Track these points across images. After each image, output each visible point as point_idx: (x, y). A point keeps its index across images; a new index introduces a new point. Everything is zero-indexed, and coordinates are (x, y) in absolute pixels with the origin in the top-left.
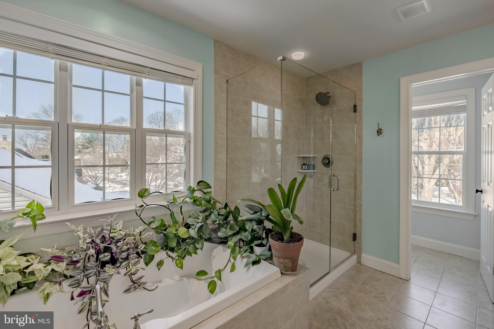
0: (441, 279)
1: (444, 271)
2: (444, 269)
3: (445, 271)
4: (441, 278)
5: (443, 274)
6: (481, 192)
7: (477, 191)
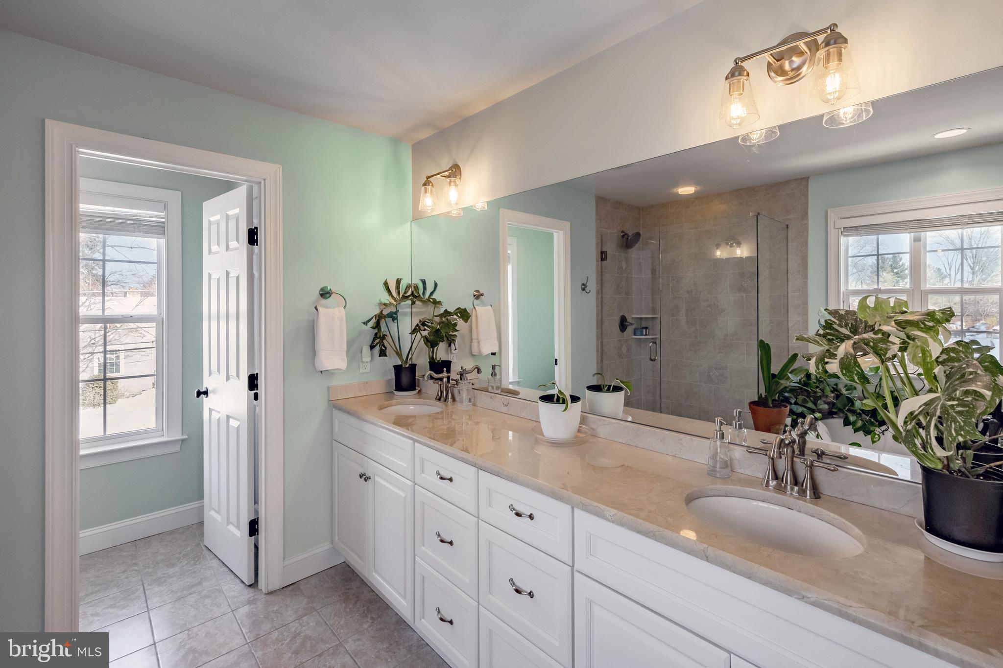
0: (148, 608)
1: (143, 586)
2: (142, 580)
3: (146, 585)
4: (147, 606)
5: (145, 593)
6: (206, 393)
7: (199, 394)
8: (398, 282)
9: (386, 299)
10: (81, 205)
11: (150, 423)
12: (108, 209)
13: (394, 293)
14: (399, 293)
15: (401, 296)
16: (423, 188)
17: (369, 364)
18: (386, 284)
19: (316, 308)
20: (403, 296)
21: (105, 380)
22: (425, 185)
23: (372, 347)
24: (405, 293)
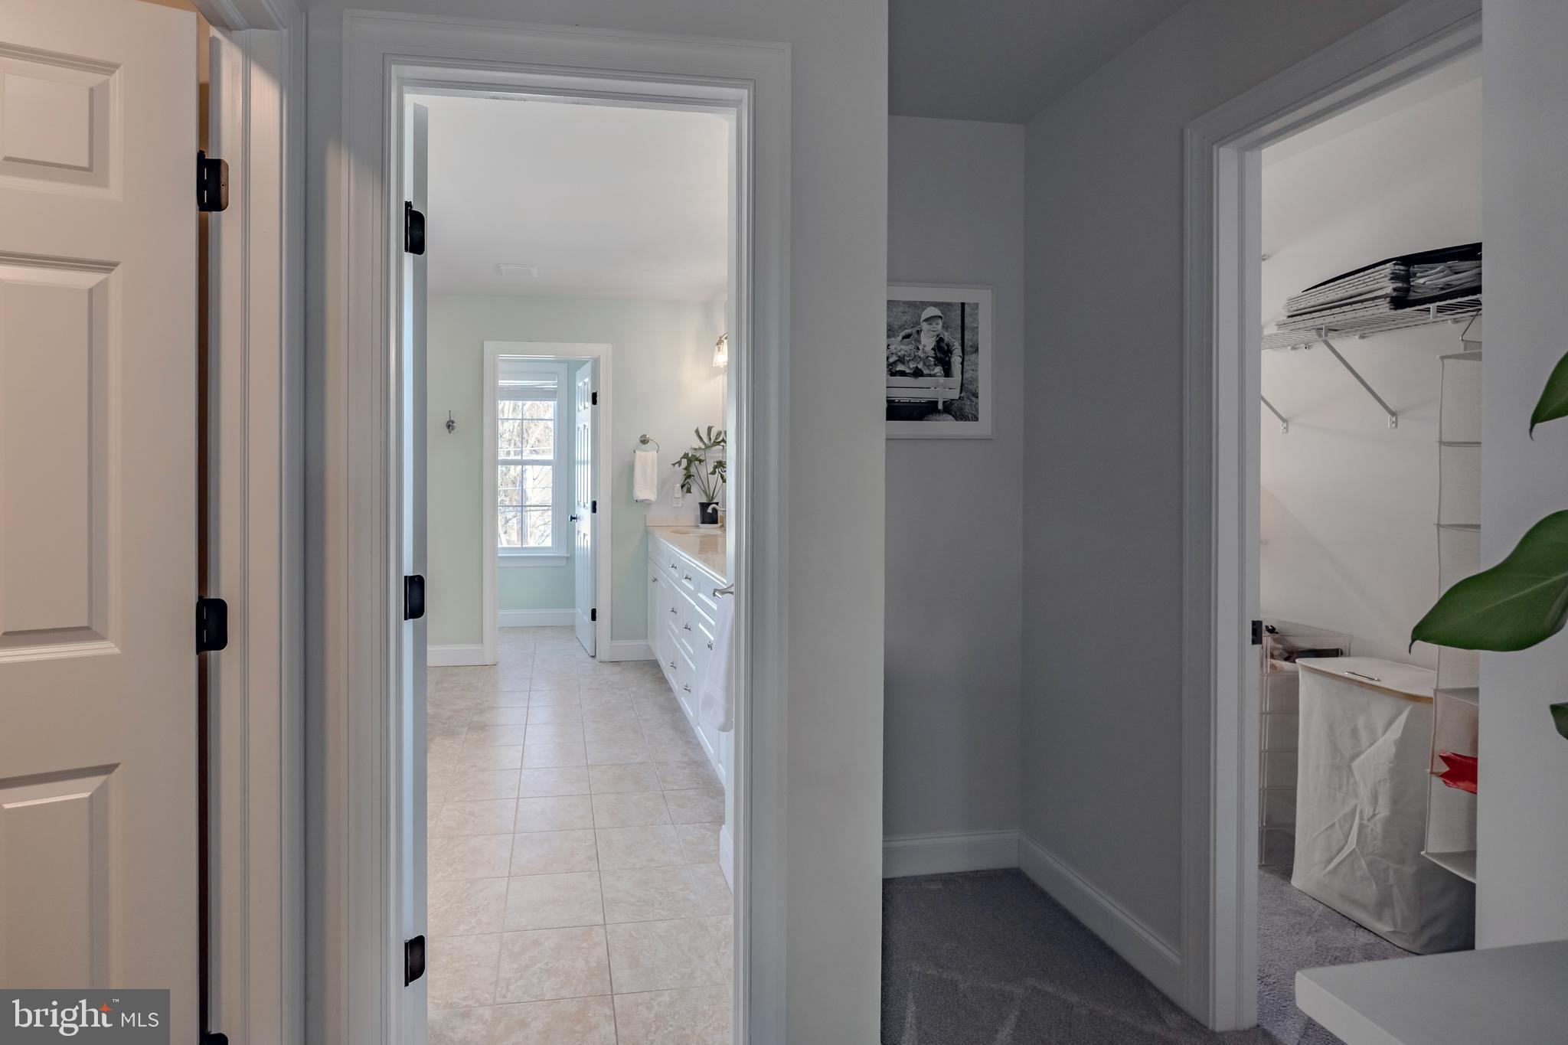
6: (574, 518)
7: (572, 518)
8: (710, 429)
9: (698, 444)
10: (500, 381)
11: (548, 543)
12: (519, 383)
13: (706, 440)
14: (710, 439)
15: (712, 441)
16: (716, 348)
17: (681, 500)
18: (697, 432)
19: (634, 452)
20: (714, 442)
21: (522, 506)
22: (717, 344)
23: (682, 486)
24: (716, 439)
